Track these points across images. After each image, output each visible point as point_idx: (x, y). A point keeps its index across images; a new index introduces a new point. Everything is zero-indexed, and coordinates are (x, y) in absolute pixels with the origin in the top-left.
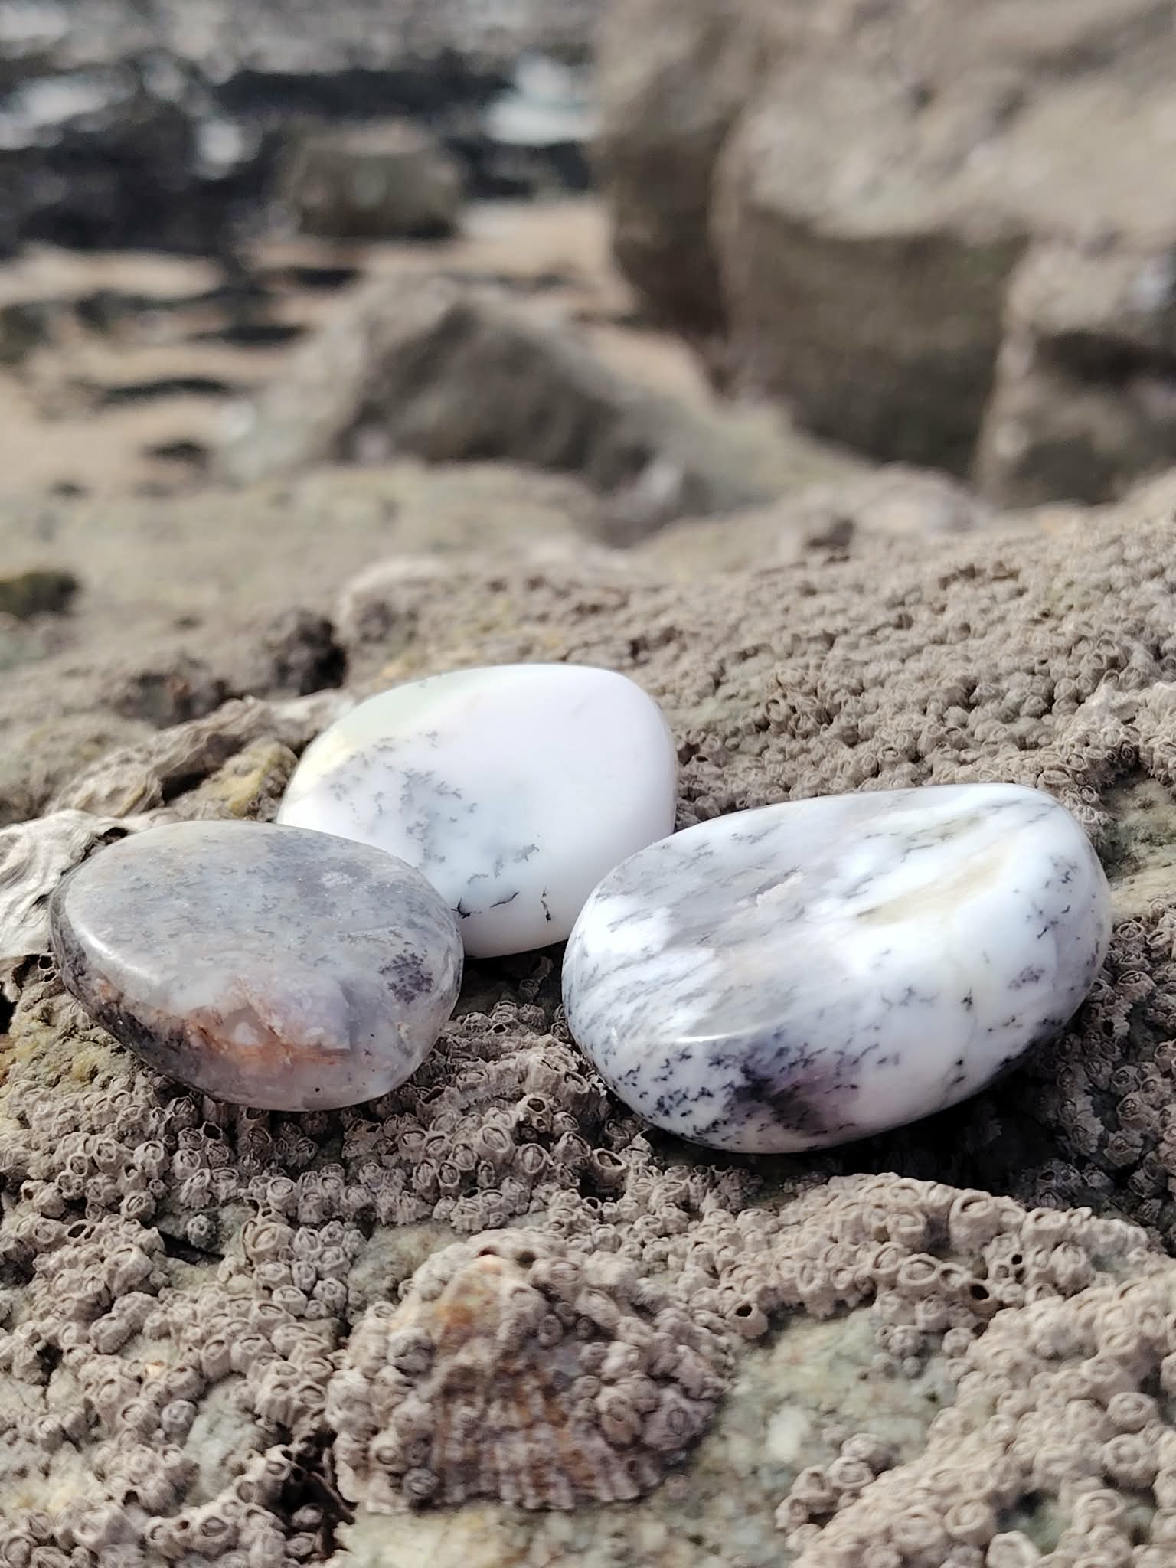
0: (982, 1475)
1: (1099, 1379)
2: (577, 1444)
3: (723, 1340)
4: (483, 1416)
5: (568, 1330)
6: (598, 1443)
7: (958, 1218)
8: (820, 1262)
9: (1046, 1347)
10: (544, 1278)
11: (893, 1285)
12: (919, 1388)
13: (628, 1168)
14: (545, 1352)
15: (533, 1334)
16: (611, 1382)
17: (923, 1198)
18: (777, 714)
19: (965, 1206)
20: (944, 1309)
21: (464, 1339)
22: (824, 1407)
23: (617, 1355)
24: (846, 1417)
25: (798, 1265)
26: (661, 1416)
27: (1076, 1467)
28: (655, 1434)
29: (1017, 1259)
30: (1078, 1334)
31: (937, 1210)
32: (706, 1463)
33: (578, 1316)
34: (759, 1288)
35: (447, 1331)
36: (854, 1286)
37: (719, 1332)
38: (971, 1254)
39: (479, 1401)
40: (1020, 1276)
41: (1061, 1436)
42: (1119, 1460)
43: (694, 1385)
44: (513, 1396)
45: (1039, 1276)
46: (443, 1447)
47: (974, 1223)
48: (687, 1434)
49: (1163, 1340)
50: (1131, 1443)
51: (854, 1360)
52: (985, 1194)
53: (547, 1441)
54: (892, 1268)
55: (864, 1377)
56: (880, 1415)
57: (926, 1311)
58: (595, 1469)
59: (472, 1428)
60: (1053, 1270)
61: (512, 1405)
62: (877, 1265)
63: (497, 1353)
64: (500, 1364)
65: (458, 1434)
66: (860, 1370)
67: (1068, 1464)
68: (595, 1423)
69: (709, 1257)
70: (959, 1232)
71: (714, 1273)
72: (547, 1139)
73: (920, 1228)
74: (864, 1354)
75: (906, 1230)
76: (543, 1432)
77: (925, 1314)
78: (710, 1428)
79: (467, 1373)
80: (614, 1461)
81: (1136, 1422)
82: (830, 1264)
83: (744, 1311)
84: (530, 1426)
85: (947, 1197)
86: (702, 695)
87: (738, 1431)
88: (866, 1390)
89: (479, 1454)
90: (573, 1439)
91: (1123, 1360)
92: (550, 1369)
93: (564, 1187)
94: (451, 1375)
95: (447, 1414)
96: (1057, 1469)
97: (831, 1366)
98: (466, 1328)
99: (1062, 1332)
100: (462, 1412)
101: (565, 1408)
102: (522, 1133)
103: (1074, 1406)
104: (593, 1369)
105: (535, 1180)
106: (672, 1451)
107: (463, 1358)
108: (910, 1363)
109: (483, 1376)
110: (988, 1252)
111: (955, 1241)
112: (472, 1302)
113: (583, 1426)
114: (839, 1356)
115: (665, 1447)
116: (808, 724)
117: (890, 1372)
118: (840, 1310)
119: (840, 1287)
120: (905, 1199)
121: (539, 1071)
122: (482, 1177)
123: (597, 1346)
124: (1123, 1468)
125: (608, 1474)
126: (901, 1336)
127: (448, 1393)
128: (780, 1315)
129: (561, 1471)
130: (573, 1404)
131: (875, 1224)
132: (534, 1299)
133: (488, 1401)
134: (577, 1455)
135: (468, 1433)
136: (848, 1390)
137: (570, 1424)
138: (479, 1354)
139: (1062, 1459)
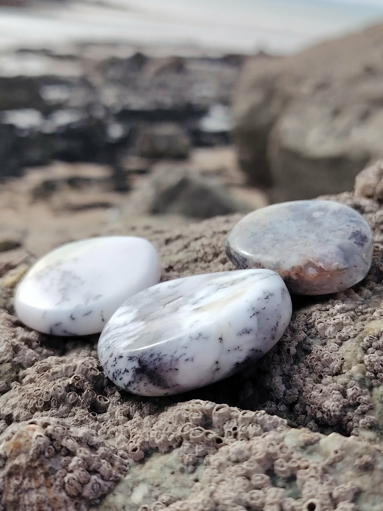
1: (249, 468)
2: (55, 495)
3: (126, 461)
4: (21, 484)
5: (57, 452)
6: (63, 494)
7: (215, 413)
8: (163, 431)
9: (234, 458)
10: (50, 432)
11: (188, 439)
12: (192, 477)
13: (110, 402)
14: (47, 460)
15: (43, 453)
16: (71, 472)
17: (203, 406)
18: (200, 255)
19: (217, 410)
20: (205, 447)
21: (18, 454)
22: (155, 484)
23: (74, 461)
24: (163, 488)
25: (156, 432)
26: (89, 485)
27: (235, 502)
28: (86, 492)
29: (235, 429)
30: (247, 453)
31: (207, 411)
32: (106, 504)
33: (62, 446)
34: (141, 441)
35: (12, 451)
36: (175, 440)
37: (126, 458)
38: (219, 427)
39: (21, 478)
40: (235, 435)
41: (232, 490)
42: (252, 499)
43: (106, 474)
44: (33, 476)
45: (242, 435)
46: (6, 496)
47: (220, 415)
48: (100, 493)
49: (275, 454)
50: (259, 493)
51: (171, 467)
52: (226, 405)
53: (44, 494)
54: (188, 432)
55: (173, 473)
56: (176, 487)
57: (198, 448)
58: (62, 505)
59: (17, 488)
60: (248, 433)
61: (33, 480)
62: (182, 431)
63: (28, 459)
64: (29, 464)
65: (12, 491)
66: (172, 470)
67: (231, 500)
68: (63, 487)
69: (128, 431)
70: (215, 419)
71: (128, 438)
72: (80, 391)
73: (200, 417)
74: (174, 464)
75: (194, 418)
76: (43, 490)
77: (198, 449)
78: (110, 491)
79: (17, 467)
80: (69, 502)
81: (260, 485)
82: (167, 432)
83: (135, 450)
84: (38, 488)
85: (212, 406)
86: (179, 251)
87: (121, 492)
88: (173, 477)
89: (19, 498)
90: (54, 493)
91: (259, 461)
92: (48, 466)
93: (83, 408)
94: (11, 468)
95: (9, 483)
96: (227, 502)
97: (162, 469)
98: (18, 450)
99: (240, 452)
100: (15, 482)
101: (52, 481)
102: (69, 388)
103: (239, 479)
104: (65, 467)
105: (73, 405)
106: (94, 499)
107: (16, 462)
108: (190, 468)
109: (23, 468)
110: (225, 426)
111: (214, 423)
112: (22, 441)
113: (58, 488)
114: (165, 465)
115: (91, 498)
116: (210, 258)
117: (182, 471)
118: (170, 449)
119: (170, 440)
120: (197, 407)
121: (80, 367)
122: (52, 404)
123: (68, 458)
124: (253, 502)
125: (67, 507)
126: (188, 458)
127: (10, 475)
128: (149, 452)
129: (49, 505)
130: (55, 479)
131: (185, 416)
132: (45, 439)
133: (24, 478)
134: (55, 499)
135: (16, 490)
136: (166, 478)
137: (54, 487)
138: (22, 460)
139: (229, 498)
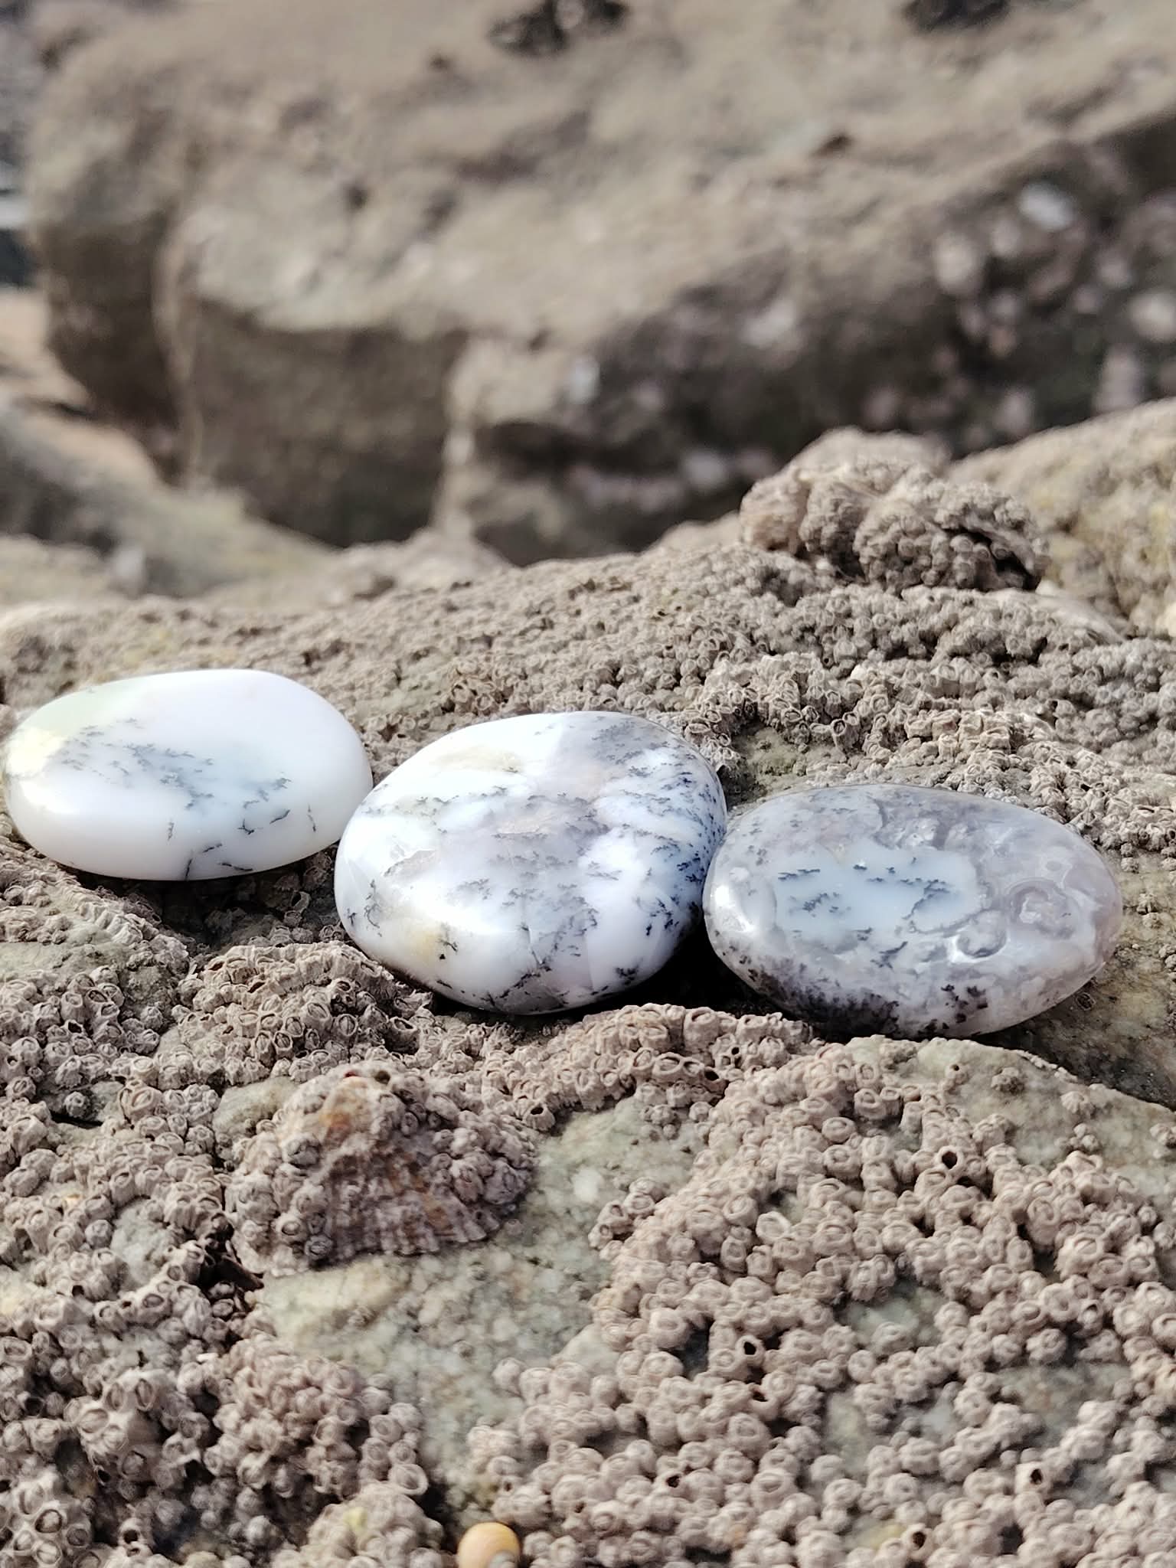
0: (744, 1180)
1: (814, 1110)
2: (438, 1203)
3: (523, 1134)
4: (365, 1189)
5: (423, 1123)
6: (455, 1200)
7: (691, 1027)
8: (591, 1069)
9: (772, 1098)
10: (401, 1087)
11: (648, 1079)
12: (676, 1146)
13: (418, 1031)
14: (407, 1140)
15: (398, 1127)
16: (459, 1157)
17: (663, 1015)
18: (461, 697)
19: (694, 1018)
20: (688, 1090)
21: (345, 1136)
22: (611, 1165)
23: (460, 1138)
24: (628, 1170)
25: (575, 1073)
26: (498, 1177)
27: (807, 1168)
28: (492, 1194)
29: (735, 1051)
30: (793, 1087)
31: (673, 1023)
32: (533, 1209)
33: (428, 1112)
34: (546, 1093)
35: (330, 1132)
36: (619, 1083)
37: (519, 1129)
38: (701, 1052)
39: (361, 1180)
40: (738, 1063)
41: (793, 1150)
42: (835, 1160)
43: (515, 1158)
44: (387, 1173)
45: (752, 1061)
46: (334, 1218)
47: (703, 1028)
48: (516, 1191)
49: (854, 1082)
50: (840, 1150)
51: (625, 1132)
52: (707, 1008)
53: (416, 1204)
54: (648, 1065)
55: (636, 1143)
56: (652, 1166)
57: (675, 1092)
58: (453, 1220)
59: (355, 1202)
60: (761, 1056)
61: (386, 1180)
62: (635, 1064)
63: (372, 1143)
64: (376, 1151)
65: (346, 1207)
66: (632, 1139)
67: (802, 1166)
68: (451, 1187)
69: (501, 1080)
70: (691, 1036)
71: (507, 1092)
72: (357, 1011)
73: (664, 1036)
74: (633, 1127)
75: (654, 1038)
76: (412, 1197)
77: (673, 1095)
78: (530, 1187)
79: (349, 1160)
80: (466, 1213)
81: (842, 1136)
82: (599, 1070)
83: (538, 1110)
84: (401, 1194)
85: (680, 1014)
87: (551, 1186)
88: (638, 1151)
89: (364, 1219)
90: (436, 1200)
91: (828, 1097)
92: (413, 1151)
93: (373, 1045)
94: (336, 1163)
95: (335, 1193)
96: (794, 1170)
97: (610, 1139)
98: (346, 1127)
99: (780, 1087)
100: (347, 1190)
101: (427, 1178)
102: (336, 1007)
103: (799, 1131)
104: (444, 1148)
105: (350, 1042)
106: (505, 1204)
107: (345, 1150)
108: (668, 1130)
109: (363, 1161)
110: (713, 1049)
111: (688, 1044)
112: (348, 1108)
113: (442, 1190)
114: (614, 1130)
115: (501, 1202)
116: (488, 703)
117: (654, 1137)
118: (608, 1102)
119: (609, 1084)
120: (651, 1017)
122: (310, 1042)
123: (446, 1132)
124: (839, 1165)
125: (462, 1224)
126: (658, 1112)
127: (335, 1177)
128: (563, 1113)
129: (427, 1224)
130: (433, 1175)
131: (630, 1037)
132: (396, 1101)
133: (367, 1180)
134: (439, 1210)
135: (352, 1206)
136: (625, 1153)
137: (432, 1188)
138: (358, 1145)
139: (798, 1163)
